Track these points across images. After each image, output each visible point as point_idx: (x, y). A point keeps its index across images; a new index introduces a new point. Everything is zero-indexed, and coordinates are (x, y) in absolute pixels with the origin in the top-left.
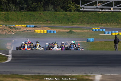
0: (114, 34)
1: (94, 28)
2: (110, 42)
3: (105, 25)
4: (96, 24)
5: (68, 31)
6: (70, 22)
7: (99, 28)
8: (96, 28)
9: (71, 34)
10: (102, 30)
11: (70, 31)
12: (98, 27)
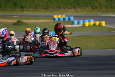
0: (87, 24)
1: (55, 17)
2: (82, 36)
3: (73, 10)
4: (60, 10)
5: (15, 21)
6: (18, 8)
7: (64, 16)
8: (60, 16)
9: (20, 26)
10: (69, 19)
11: (18, 22)
12: (62, 14)
